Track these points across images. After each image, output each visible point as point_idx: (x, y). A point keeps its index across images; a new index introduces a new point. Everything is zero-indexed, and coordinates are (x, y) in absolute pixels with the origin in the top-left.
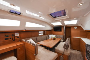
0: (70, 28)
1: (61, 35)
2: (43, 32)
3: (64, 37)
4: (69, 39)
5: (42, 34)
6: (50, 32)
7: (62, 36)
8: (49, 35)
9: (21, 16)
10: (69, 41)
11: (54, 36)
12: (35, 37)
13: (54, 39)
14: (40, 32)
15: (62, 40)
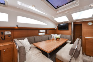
0: (82, 24)
1: (68, 34)
2: (45, 31)
3: (72, 37)
4: (80, 40)
5: (44, 34)
6: (54, 31)
7: (69, 36)
8: (52, 35)
9: (6, 6)
10: (80, 43)
11: (59, 36)
12: (33, 37)
13: (58, 39)
14: (41, 31)
15: (69, 41)
